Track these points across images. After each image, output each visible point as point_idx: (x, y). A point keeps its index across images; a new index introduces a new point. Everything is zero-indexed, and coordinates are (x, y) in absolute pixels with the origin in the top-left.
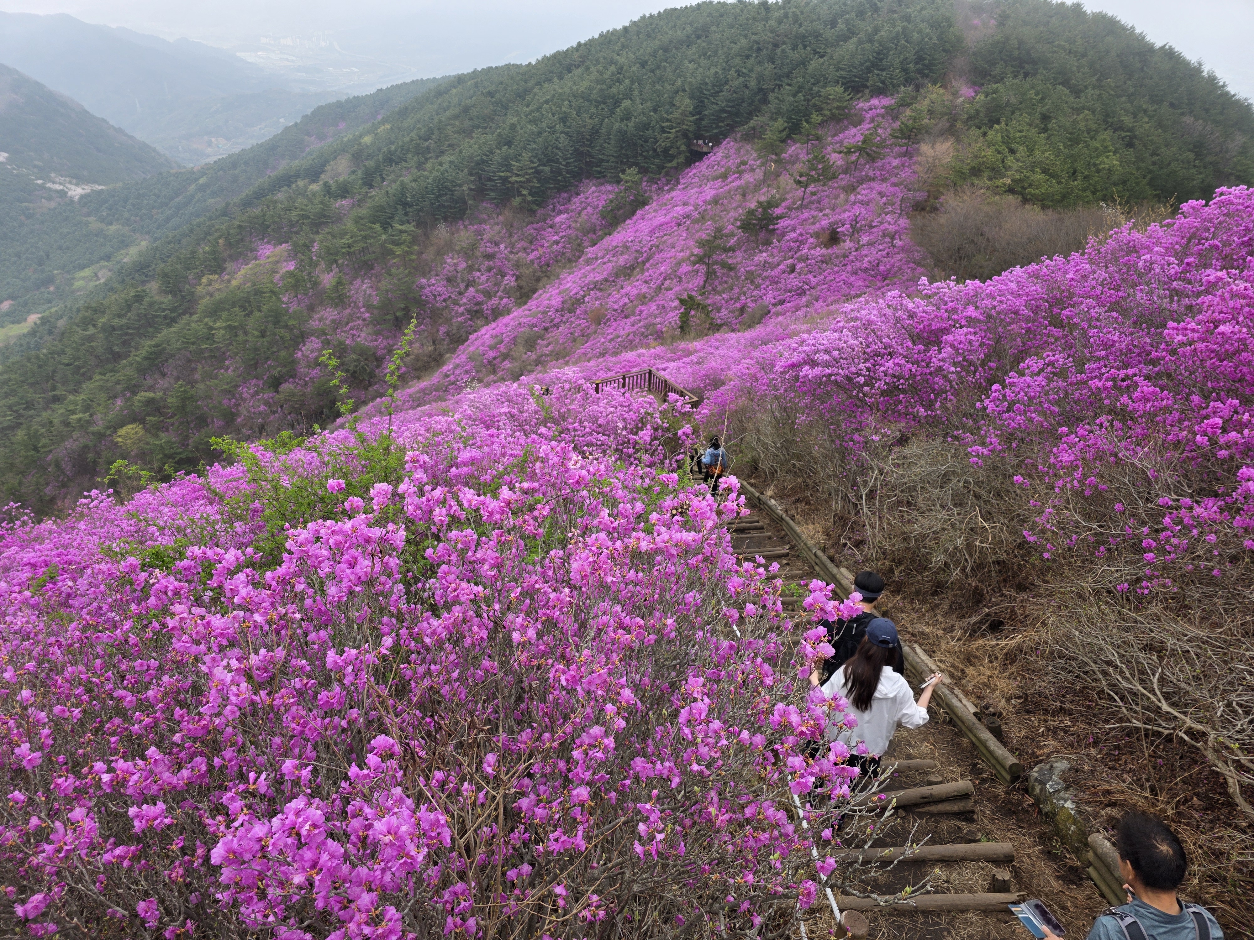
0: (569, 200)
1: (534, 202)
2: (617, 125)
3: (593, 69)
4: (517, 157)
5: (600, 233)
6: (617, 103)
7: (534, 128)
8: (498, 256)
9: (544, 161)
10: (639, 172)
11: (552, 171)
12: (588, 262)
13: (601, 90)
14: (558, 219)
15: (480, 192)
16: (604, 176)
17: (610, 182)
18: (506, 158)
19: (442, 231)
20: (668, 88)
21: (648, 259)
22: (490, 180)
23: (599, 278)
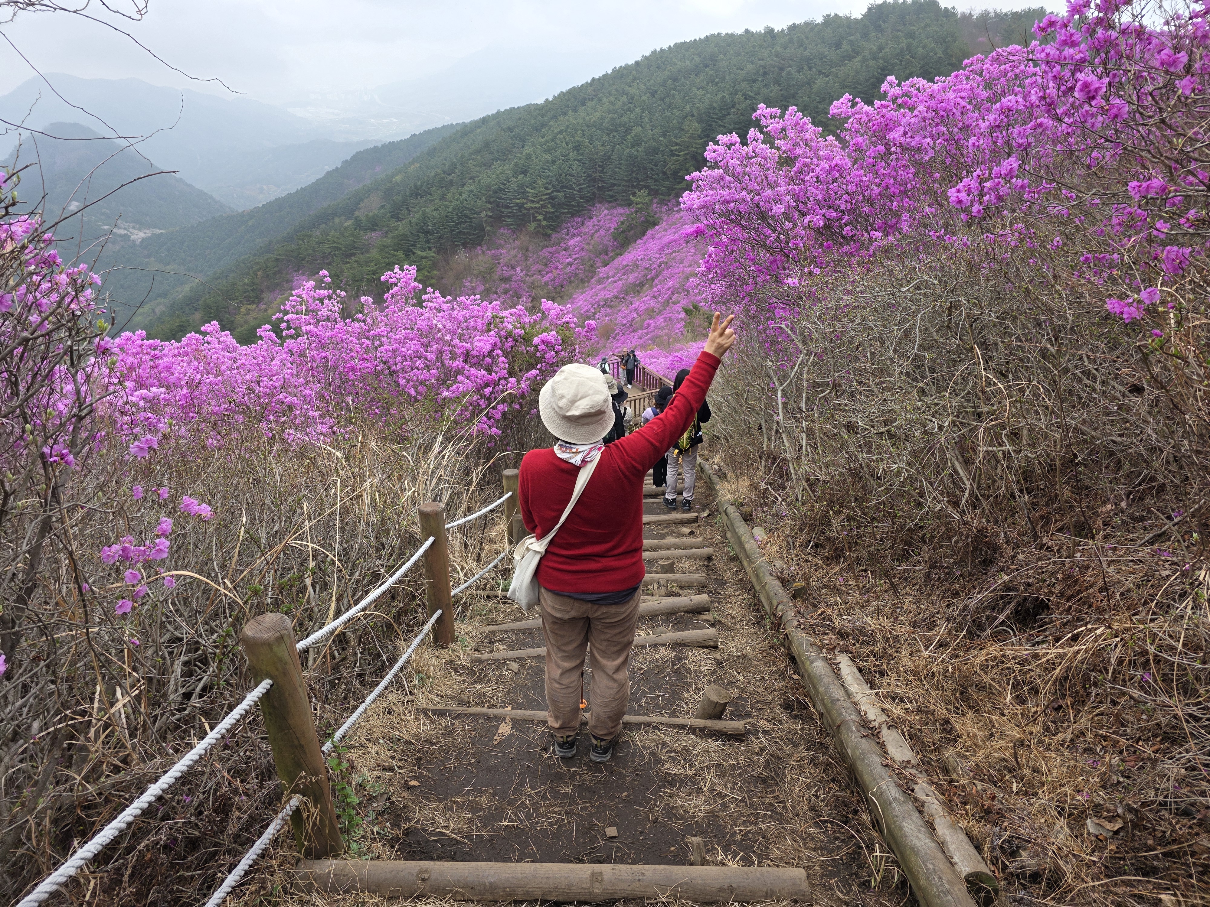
0: (583, 224)
1: (548, 227)
2: (628, 150)
3: (605, 100)
4: (532, 184)
5: (612, 254)
6: (628, 131)
7: (548, 157)
8: (514, 278)
9: (559, 187)
10: (649, 194)
11: (566, 197)
12: (599, 282)
13: (612, 119)
14: (571, 243)
15: (498, 219)
16: (616, 200)
17: (621, 205)
18: (522, 186)
19: (462, 257)
20: (677, 113)
21: (657, 276)
22: (507, 207)
23: (609, 295)
